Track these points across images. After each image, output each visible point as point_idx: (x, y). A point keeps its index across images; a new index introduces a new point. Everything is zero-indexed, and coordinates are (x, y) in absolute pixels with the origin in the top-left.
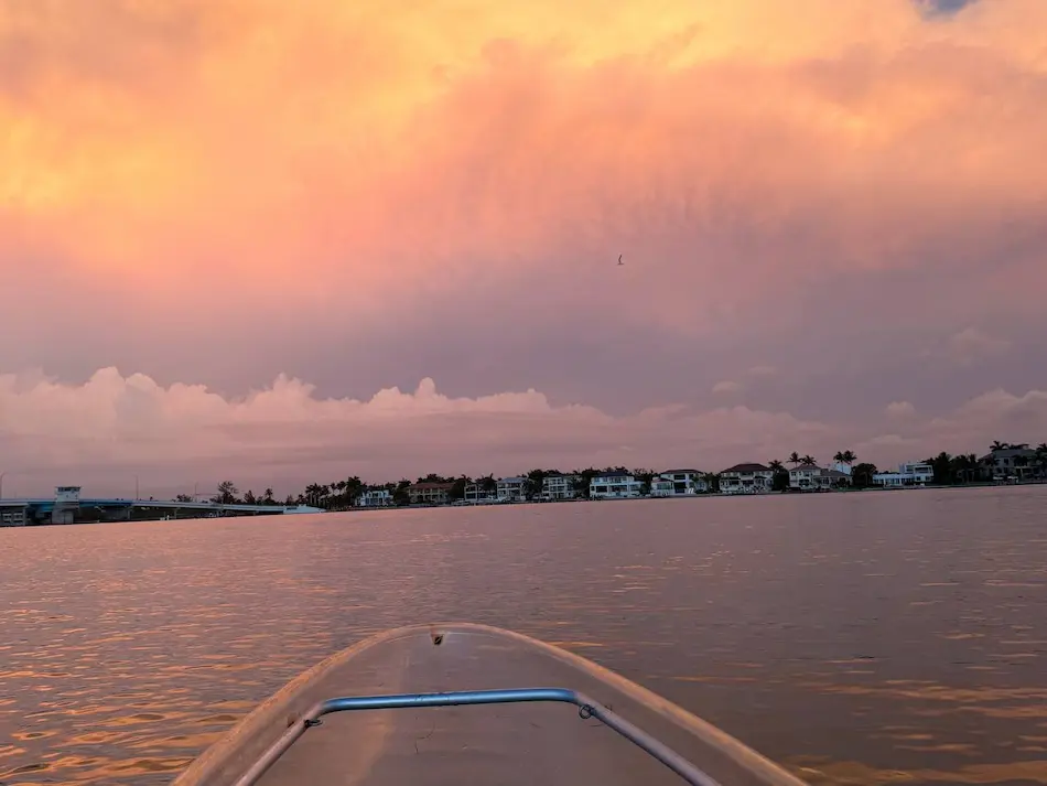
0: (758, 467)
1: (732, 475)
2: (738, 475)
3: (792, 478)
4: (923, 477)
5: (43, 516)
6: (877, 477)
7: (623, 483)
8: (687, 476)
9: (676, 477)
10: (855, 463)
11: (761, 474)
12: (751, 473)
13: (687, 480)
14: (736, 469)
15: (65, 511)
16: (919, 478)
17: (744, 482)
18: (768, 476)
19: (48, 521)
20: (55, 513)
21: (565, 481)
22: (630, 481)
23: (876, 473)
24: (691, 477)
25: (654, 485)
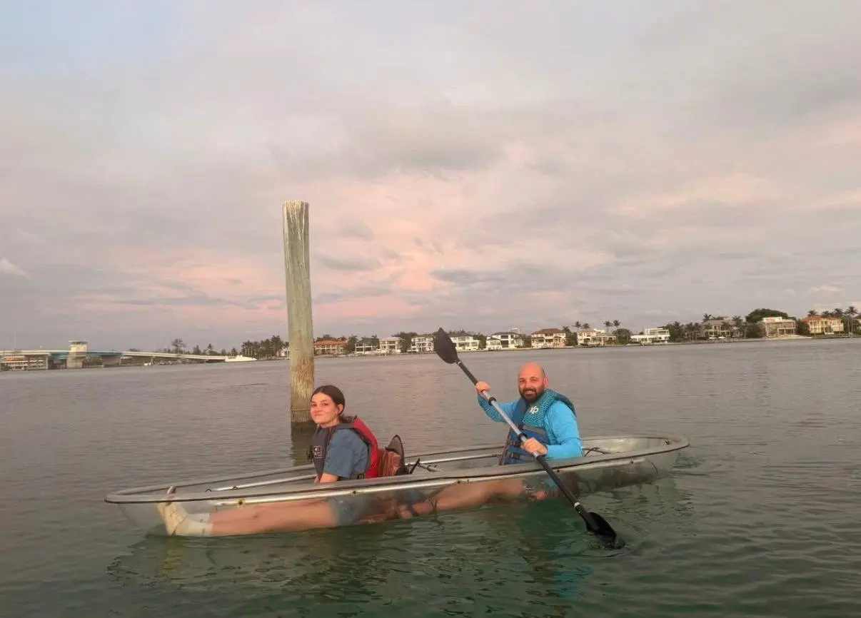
0: (557, 331)
1: (539, 336)
2: (544, 336)
3: (579, 337)
4: (663, 337)
5: (59, 362)
6: (632, 337)
7: (467, 341)
8: (509, 336)
9: (502, 337)
10: (619, 327)
11: (558, 335)
12: (551, 335)
13: (510, 339)
14: (543, 332)
15: (77, 358)
16: (660, 338)
17: (546, 340)
18: (563, 336)
19: (64, 366)
20: (69, 360)
21: (427, 339)
22: (471, 340)
23: (633, 335)
24: (512, 337)
25: (488, 342)
